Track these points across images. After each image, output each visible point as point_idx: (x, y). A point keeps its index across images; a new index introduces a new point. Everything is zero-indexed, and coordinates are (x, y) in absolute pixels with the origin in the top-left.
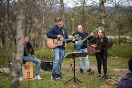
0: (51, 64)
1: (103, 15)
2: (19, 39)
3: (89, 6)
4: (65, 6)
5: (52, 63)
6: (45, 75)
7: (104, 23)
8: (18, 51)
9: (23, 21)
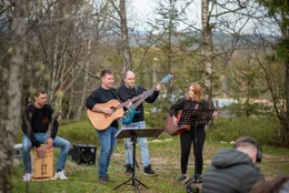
0: (93, 150)
1: (209, 54)
2: (13, 96)
3: (182, 34)
4: (129, 32)
5: (95, 149)
6: (79, 172)
7: (209, 70)
8: (10, 116)
9: (21, 67)
